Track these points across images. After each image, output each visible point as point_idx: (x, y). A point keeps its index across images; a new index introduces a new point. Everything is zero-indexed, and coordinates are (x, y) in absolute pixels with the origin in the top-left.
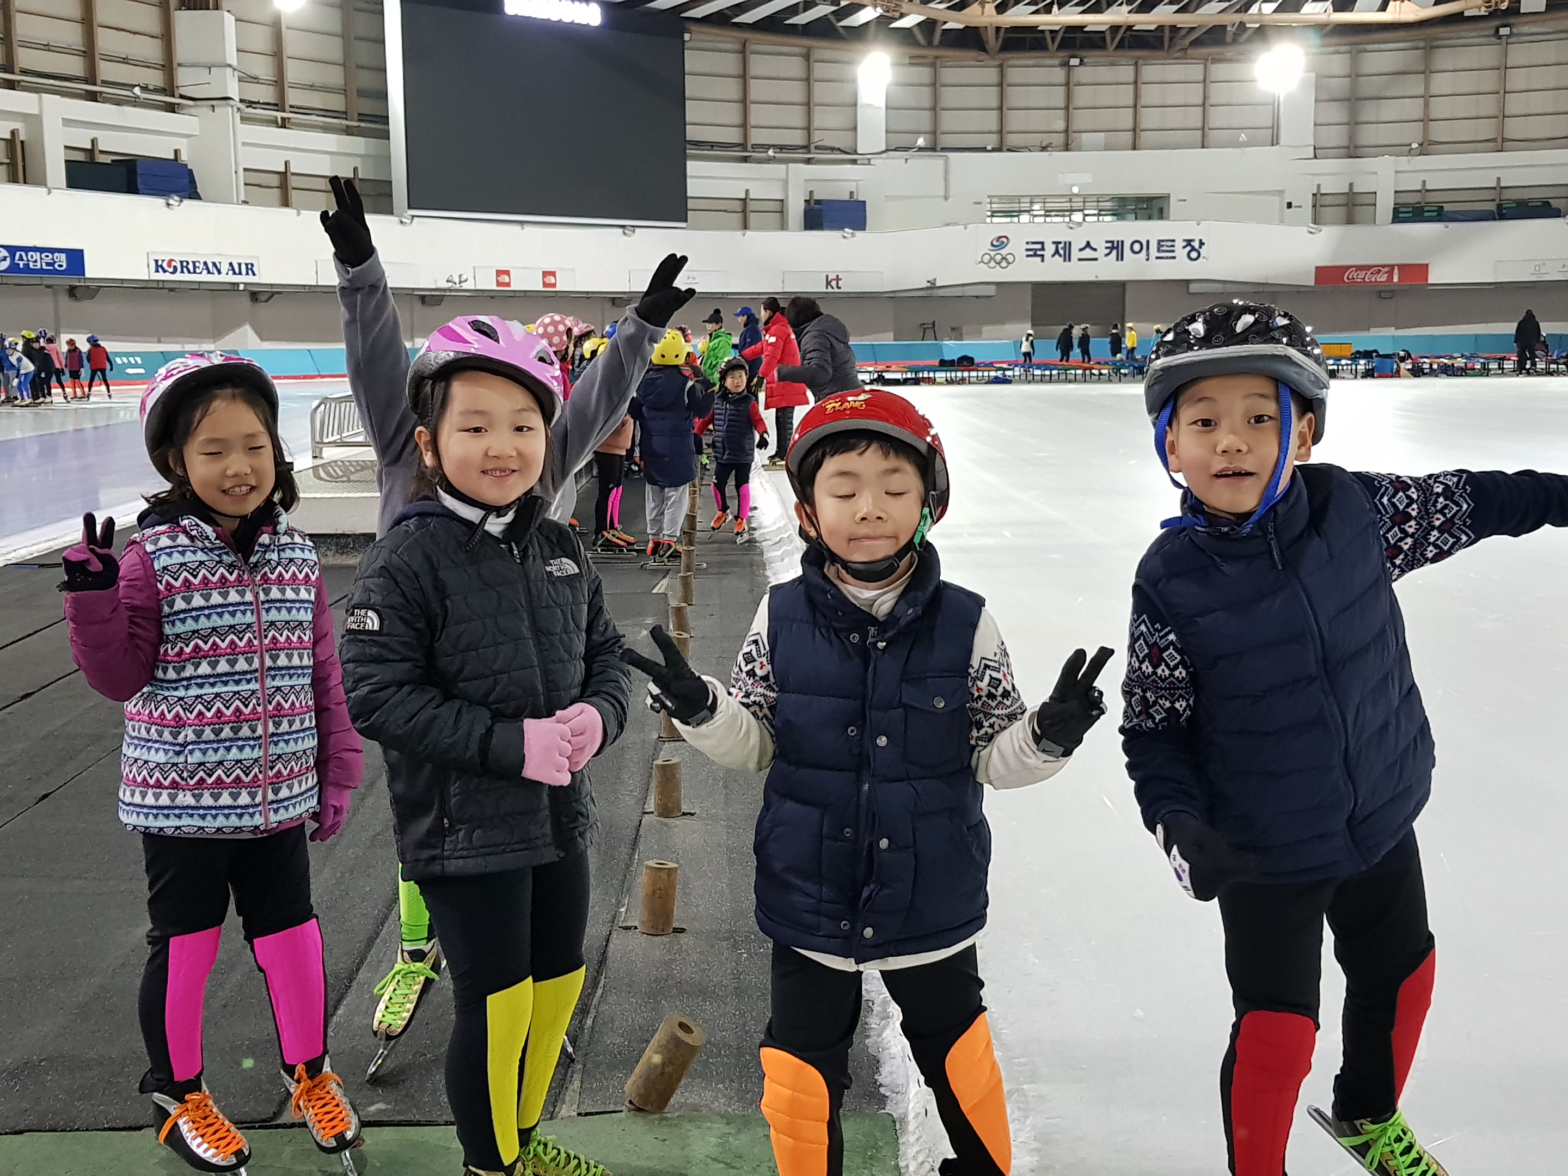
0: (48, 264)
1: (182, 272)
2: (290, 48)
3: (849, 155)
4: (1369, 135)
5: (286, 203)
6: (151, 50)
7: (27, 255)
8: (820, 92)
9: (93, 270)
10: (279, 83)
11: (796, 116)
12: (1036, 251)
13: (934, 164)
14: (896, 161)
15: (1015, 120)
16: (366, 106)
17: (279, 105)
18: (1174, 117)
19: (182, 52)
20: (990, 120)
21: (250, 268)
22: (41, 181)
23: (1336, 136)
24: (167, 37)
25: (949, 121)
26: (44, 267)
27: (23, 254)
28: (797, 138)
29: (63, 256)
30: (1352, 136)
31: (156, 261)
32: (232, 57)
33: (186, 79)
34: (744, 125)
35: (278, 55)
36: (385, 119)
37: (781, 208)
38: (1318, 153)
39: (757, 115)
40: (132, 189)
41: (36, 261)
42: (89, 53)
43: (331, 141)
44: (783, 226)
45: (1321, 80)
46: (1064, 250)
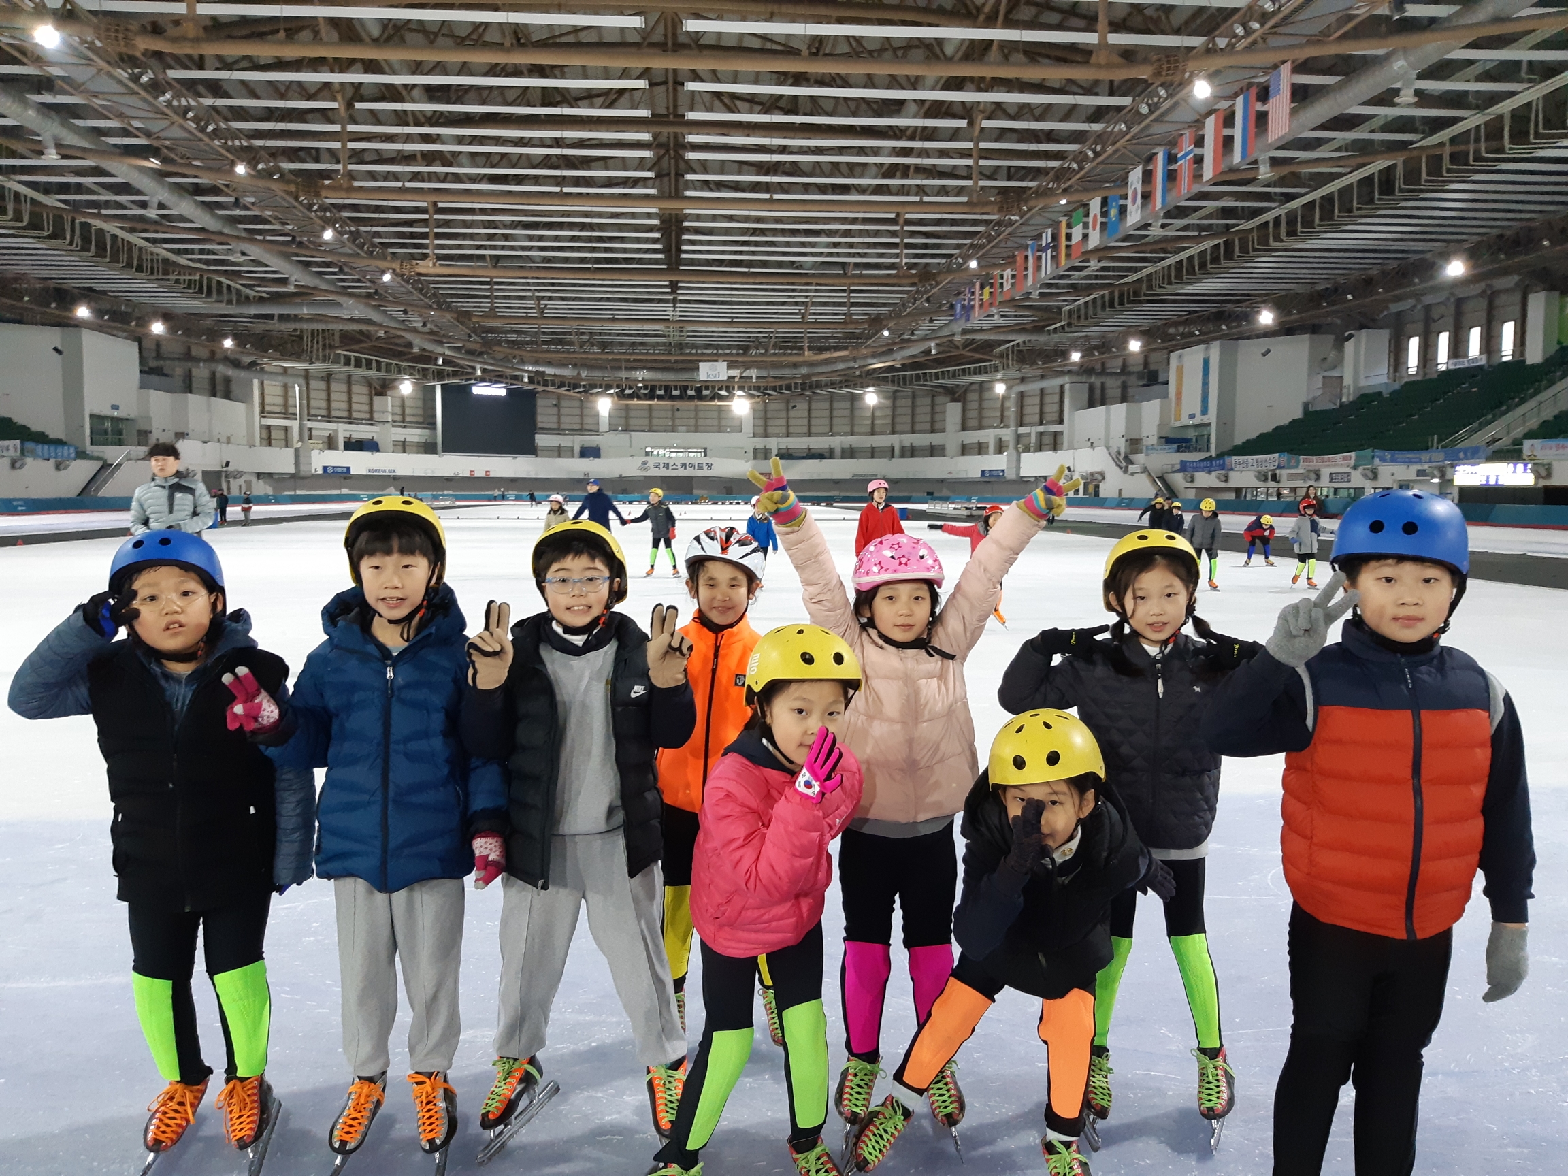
1: (376, 472)
2: (407, 403)
3: (596, 432)
4: (770, 430)
5: (404, 452)
6: (366, 408)
7: (337, 469)
8: (586, 412)
9: (352, 472)
10: (403, 415)
11: (577, 419)
12: (657, 466)
13: (625, 436)
14: (612, 434)
15: (655, 422)
16: (431, 420)
17: (403, 421)
18: (709, 422)
19: (376, 408)
20: (646, 421)
22: (336, 448)
23: (760, 430)
24: (371, 404)
25: (632, 422)
26: (341, 471)
28: (578, 427)
29: (346, 468)
30: (765, 430)
32: (390, 409)
33: (376, 416)
34: (559, 422)
35: (403, 406)
36: (434, 424)
37: (572, 449)
38: (755, 435)
39: (563, 419)
40: (361, 449)
41: (339, 470)
42: (350, 410)
43: (418, 431)
44: (573, 456)
45: (754, 410)
46: (667, 466)
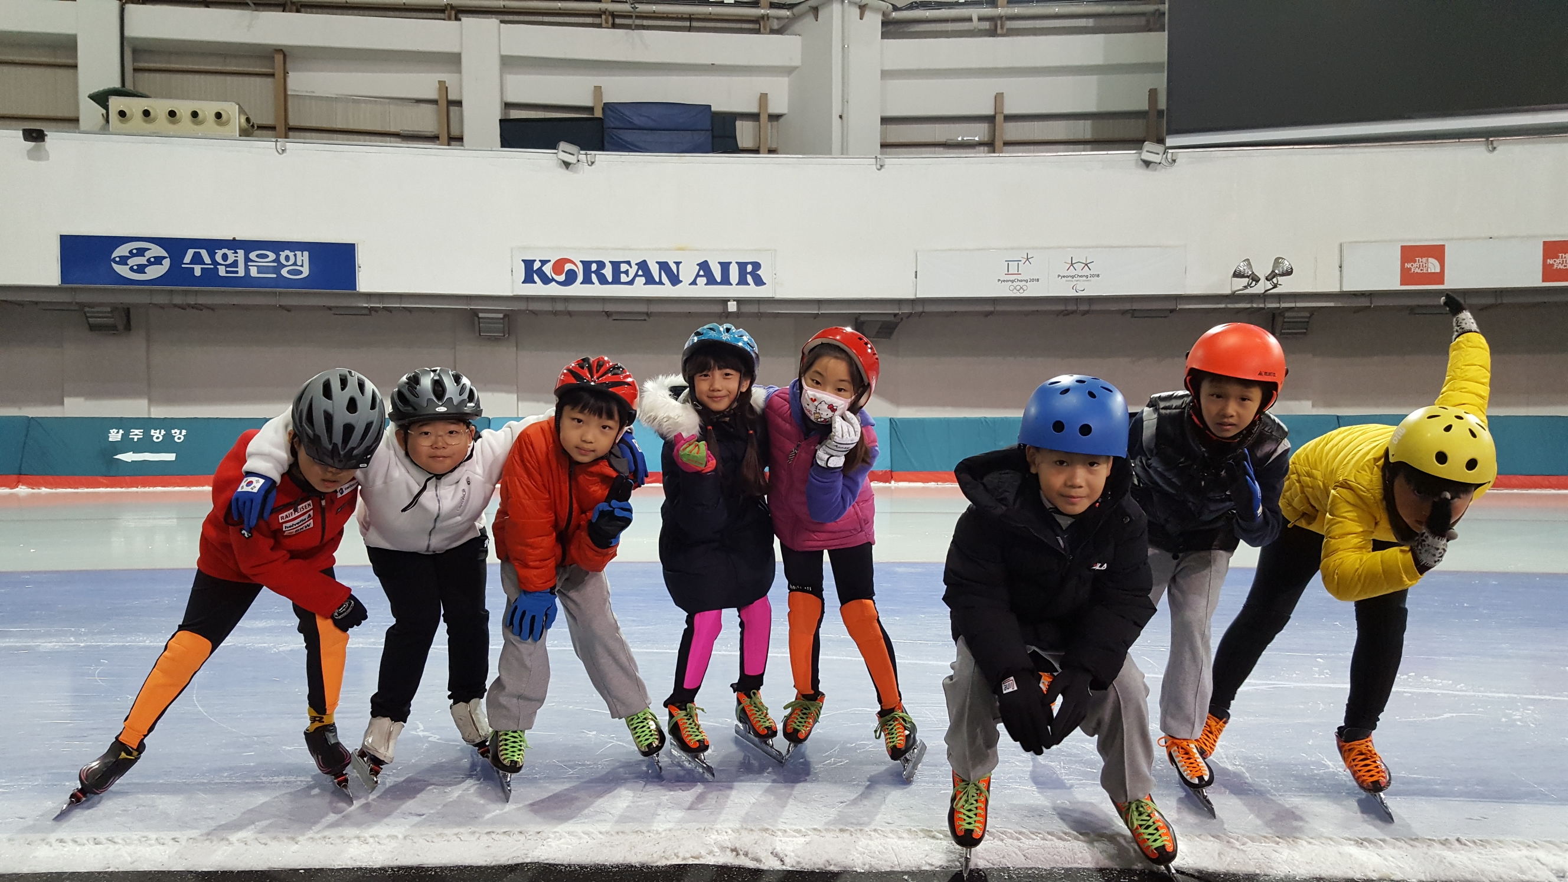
0: (260, 270)
1: (587, 280)
7: (212, 255)
21: (750, 272)
26: (254, 272)
27: (204, 253)
29: (303, 258)
31: (528, 264)
41: (235, 264)
